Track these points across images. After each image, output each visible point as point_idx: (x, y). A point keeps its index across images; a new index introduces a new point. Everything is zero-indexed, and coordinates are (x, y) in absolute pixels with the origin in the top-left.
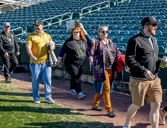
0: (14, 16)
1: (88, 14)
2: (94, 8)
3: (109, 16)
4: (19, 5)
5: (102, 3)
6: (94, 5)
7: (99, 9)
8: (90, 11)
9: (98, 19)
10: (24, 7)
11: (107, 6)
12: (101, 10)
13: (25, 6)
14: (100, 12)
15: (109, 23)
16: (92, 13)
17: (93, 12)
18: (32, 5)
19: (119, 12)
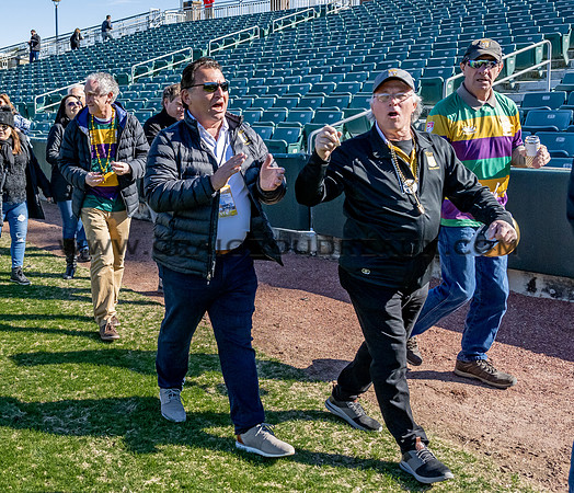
1: (146, 76)
2: (158, 64)
4: (7, 61)
5: (178, 51)
6: (160, 57)
7: (170, 66)
8: (151, 71)
11: (187, 59)
12: (174, 67)
14: (171, 72)
16: (153, 74)
17: (157, 72)
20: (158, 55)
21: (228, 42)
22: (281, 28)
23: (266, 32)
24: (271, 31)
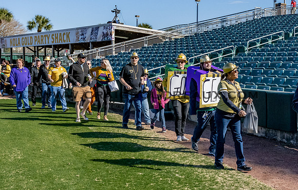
0: (163, 50)
1: (256, 47)
2: (263, 41)
3: (282, 50)
4: (169, 36)
5: (275, 33)
6: (264, 36)
7: (270, 42)
8: (258, 45)
9: (269, 55)
10: (176, 39)
11: (281, 38)
12: (272, 42)
13: (177, 37)
14: (272, 46)
15: (282, 59)
16: (260, 47)
17: (262, 46)
18: (185, 37)
19: (296, 45)
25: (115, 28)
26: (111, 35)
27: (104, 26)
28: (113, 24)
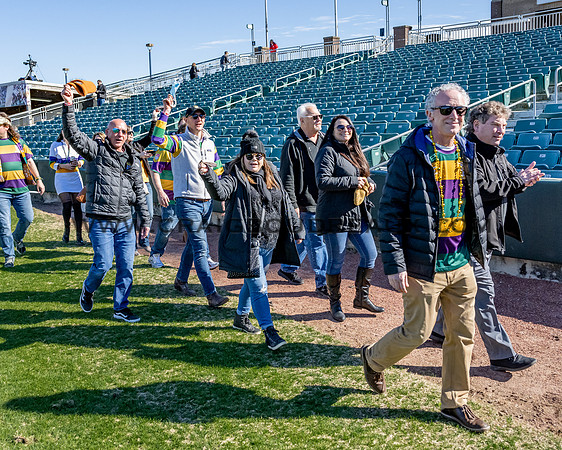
1: (225, 108)
2: (235, 99)
3: (258, 110)
5: (250, 88)
6: (236, 93)
7: (244, 100)
8: (229, 104)
11: (258, 94)
12: (248, 101)
14: (245, 105)
16: (231, 107)
19: (276, 103)
20: (234, 91)
21: (291, 80)
22: (332, 69)
23: (321, 73)
24: (324, 71)
25: (31, 87)
26: (25, 97)
27: (14, 84)
28: (27, 81)
